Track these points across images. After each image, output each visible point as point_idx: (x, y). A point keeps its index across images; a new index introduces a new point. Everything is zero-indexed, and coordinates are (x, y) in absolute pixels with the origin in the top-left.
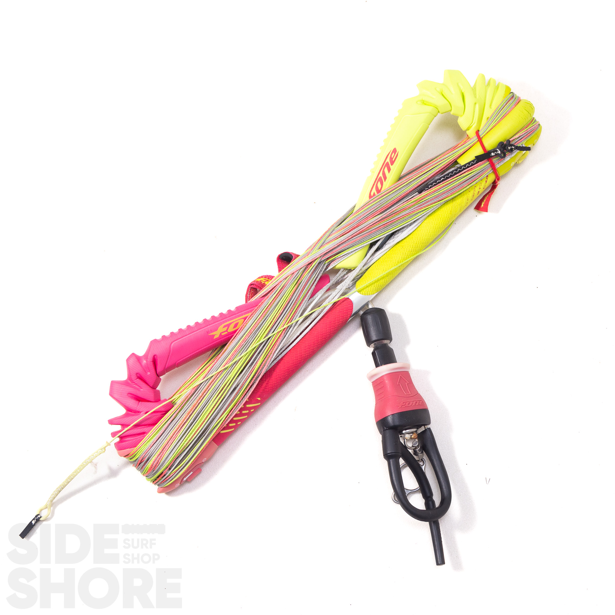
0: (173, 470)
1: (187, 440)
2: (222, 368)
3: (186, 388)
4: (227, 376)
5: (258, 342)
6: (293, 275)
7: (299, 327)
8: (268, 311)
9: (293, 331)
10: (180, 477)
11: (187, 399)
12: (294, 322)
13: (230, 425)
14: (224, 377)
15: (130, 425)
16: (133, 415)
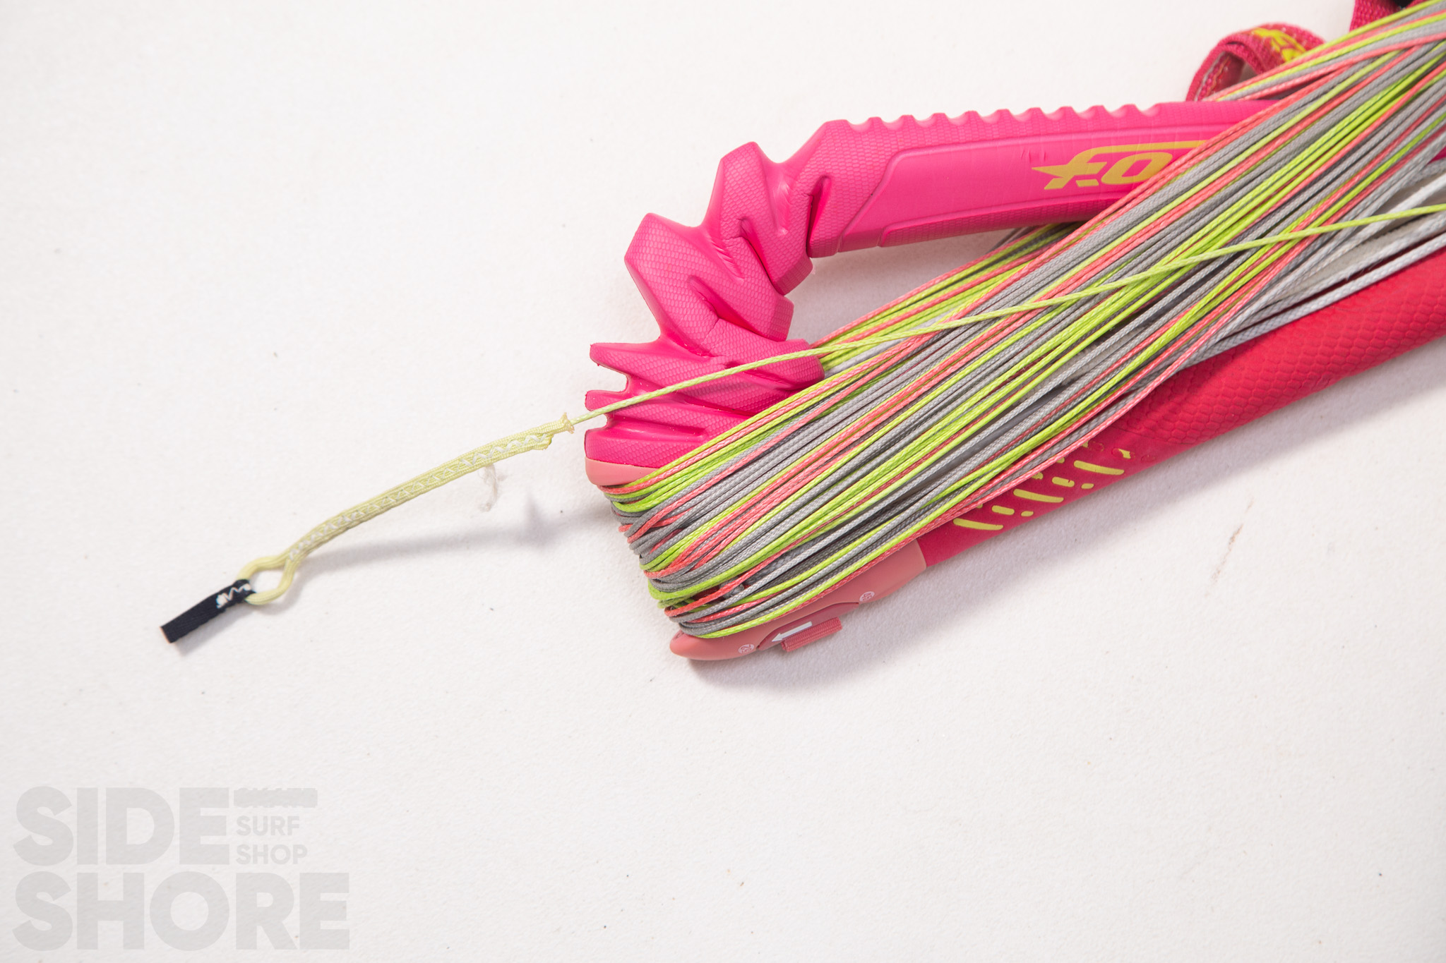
0: (754, 593)
1: (840, 505)
2: (1040, 299)
3: (883, 329)
4: (1049, 334)
5: (1195, 253)
6: (1407, 53)
7: (1358, 250)
8: (1270, 156)
9: (1332, 258)
10: (772, 622)
11: (882, 368)
12: (1347, 224)
13: (997, 509)
14: (1036, 335)
15: (661, 387)
16: (684, 358)
